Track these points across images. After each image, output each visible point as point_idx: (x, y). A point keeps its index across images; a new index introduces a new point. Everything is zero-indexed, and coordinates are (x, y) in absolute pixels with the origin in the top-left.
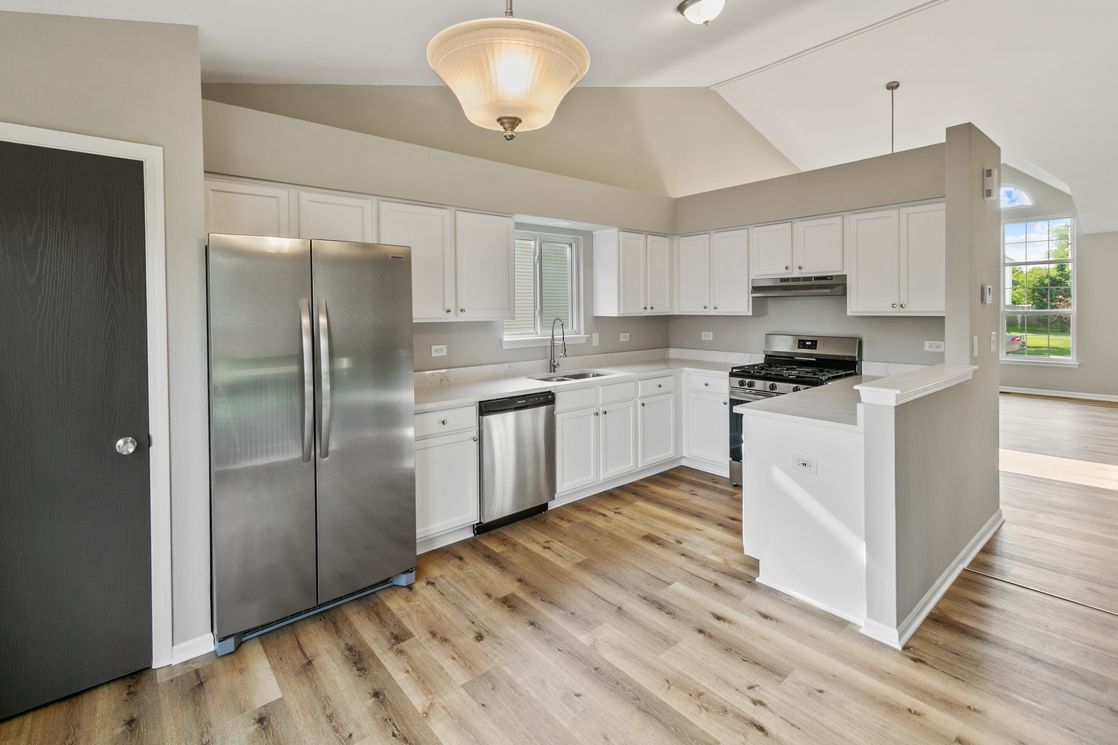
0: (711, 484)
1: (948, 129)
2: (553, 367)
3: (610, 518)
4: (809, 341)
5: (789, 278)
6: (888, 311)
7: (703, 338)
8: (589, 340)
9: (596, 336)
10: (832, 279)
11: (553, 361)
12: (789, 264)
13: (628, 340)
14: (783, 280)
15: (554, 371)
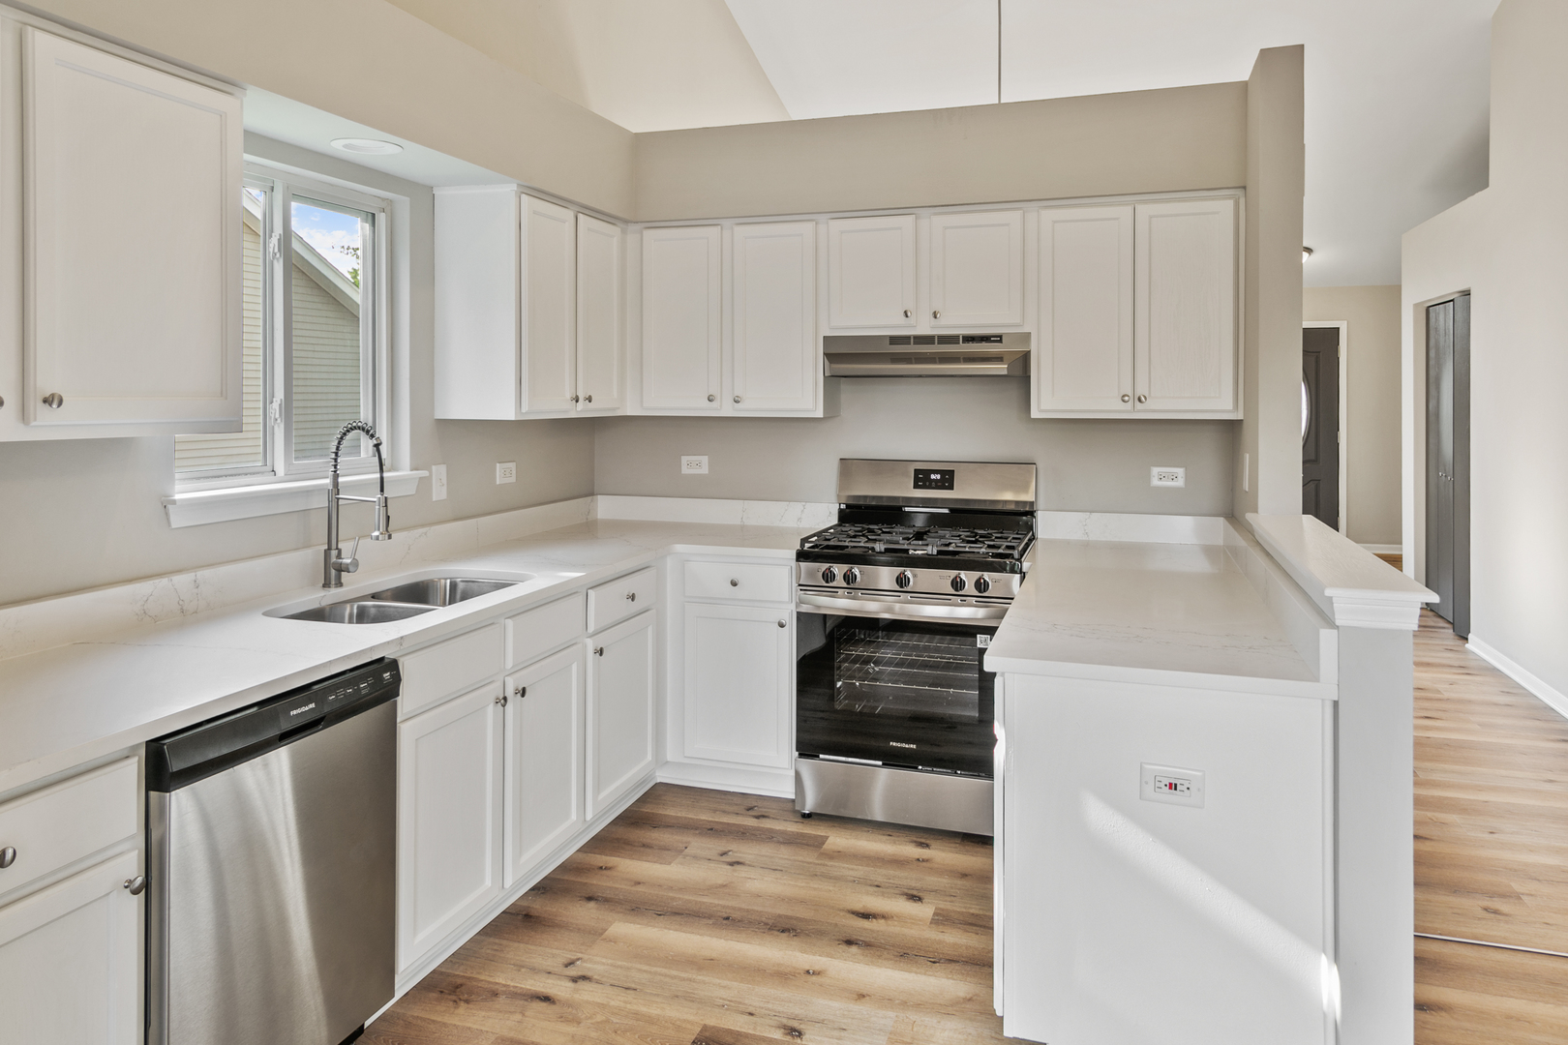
0: (751, 822)
1: (1265, 53)
2: (333, 571)
3: (569, 1004)
4: (936, 472)
5: (908, 337)
6: (1111, 407)
7: (685, 470)
8: (424, 484)
9: (440, 472)
10: (1000, 341)
11: (334, 553)
12: (910, 307)
13: (513, 479)
14: (894, 340)
15: (339, 584)
